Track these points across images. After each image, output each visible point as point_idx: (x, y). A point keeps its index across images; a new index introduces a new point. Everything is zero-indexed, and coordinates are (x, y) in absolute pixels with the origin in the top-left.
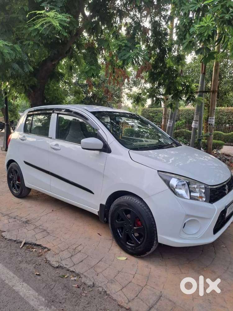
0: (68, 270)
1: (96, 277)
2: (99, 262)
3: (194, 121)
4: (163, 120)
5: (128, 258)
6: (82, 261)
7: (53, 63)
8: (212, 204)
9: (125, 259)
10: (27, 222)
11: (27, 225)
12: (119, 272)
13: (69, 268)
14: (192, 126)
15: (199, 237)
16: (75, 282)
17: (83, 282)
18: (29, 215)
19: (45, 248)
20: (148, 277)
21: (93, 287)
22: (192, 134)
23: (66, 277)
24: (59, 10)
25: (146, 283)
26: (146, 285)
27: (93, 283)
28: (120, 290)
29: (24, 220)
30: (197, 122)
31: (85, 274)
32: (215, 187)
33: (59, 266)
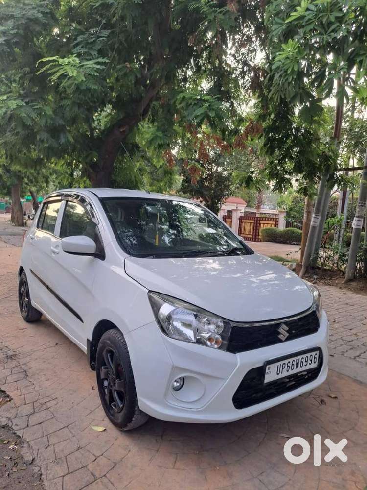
0: (15, 433)
1: (43, 449)
2: (63, 428)
3: (358, 217)
4: (305, 215)
5: (108, 430)
6: (41, 423)
7: (122, 130)
8: (235, 354)
9: (103, 430)
10: (11, 357)
11: (9, 360)
12: (79, 448)
13: (16, 431)
14: (353, 226)
15: (201, 409)
16: (13, 452)
17: (22, 455)
18: (22, 347)
19: (8, 396)
20: (115, 465)
21: (30, 464)
22: (352, 238)
23: (5, 443)
24: (96, 54)
25: (105, 473)
26: (105, 476)
27: (33, 459)
28: (61, 477)
29: (10, 353)
30: (360, 219)
31: (32, 443)
32: (247, 326)
33: (6, 425)
